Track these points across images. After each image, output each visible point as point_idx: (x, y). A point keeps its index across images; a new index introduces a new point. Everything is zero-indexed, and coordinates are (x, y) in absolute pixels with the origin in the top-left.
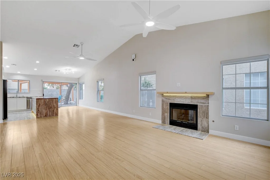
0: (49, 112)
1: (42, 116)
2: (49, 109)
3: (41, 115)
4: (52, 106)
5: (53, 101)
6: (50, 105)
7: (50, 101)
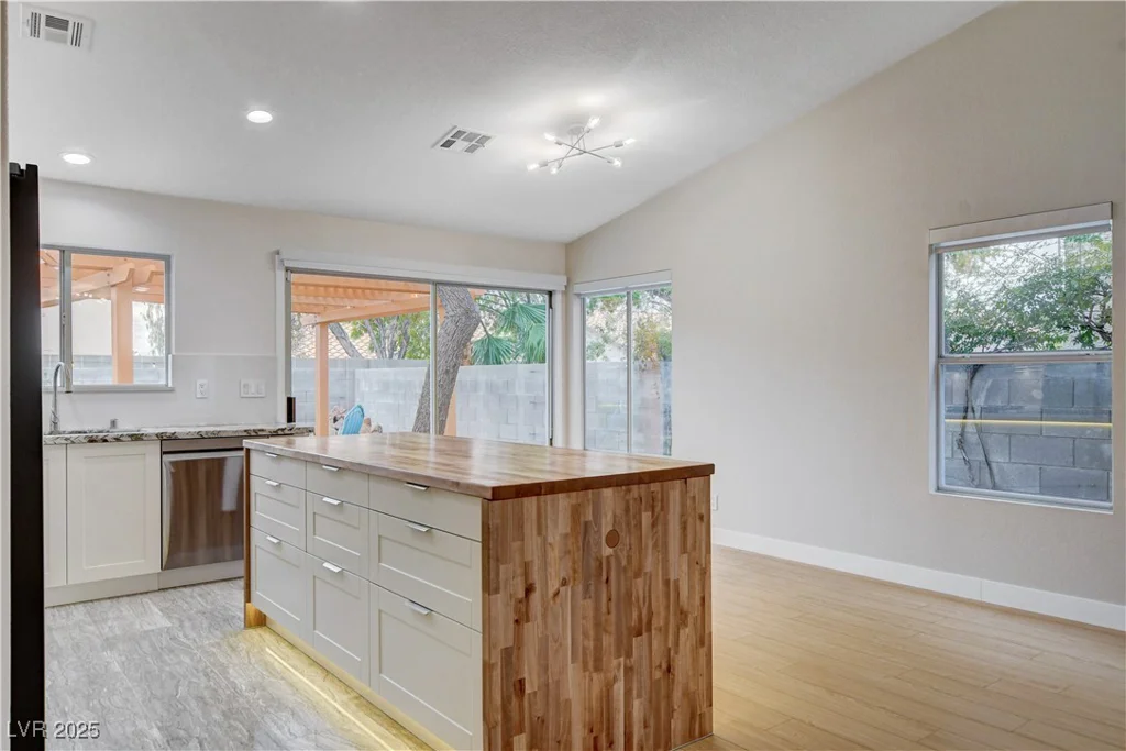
0: (628, 692)
5: (662, 509)
6: (638, 575)
7: (639, 525)
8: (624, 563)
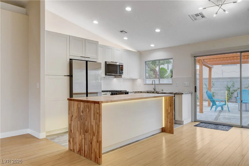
1: (75, 151)
2: (85, 135)
3: (74, 146)
4: (89, 129)
5: (90, 109)
6: (86, 121)
7: (86, 110)
8: (84, 117)
